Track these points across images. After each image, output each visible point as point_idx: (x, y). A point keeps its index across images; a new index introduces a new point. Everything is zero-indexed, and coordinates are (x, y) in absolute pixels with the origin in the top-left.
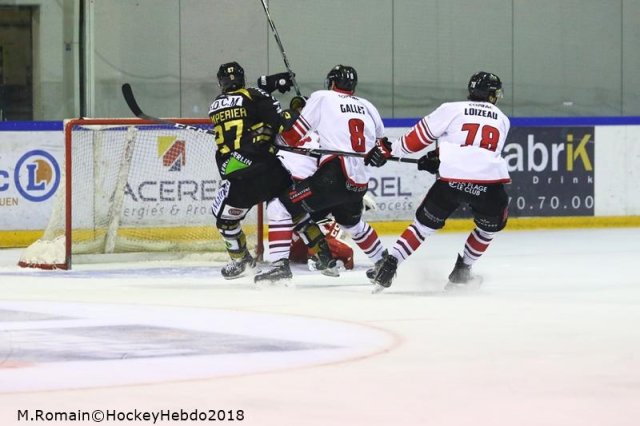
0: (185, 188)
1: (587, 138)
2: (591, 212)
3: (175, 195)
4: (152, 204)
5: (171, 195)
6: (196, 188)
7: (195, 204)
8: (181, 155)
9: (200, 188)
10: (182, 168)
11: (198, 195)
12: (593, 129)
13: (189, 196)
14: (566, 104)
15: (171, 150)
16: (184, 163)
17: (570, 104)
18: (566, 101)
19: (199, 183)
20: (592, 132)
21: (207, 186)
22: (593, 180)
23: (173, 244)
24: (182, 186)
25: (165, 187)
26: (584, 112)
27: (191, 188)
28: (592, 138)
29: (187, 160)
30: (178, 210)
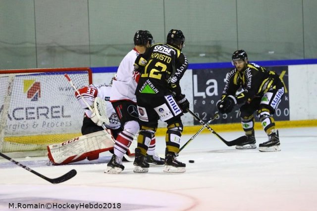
0: (41, 111)
1: (284, 73)
2: (287, 118)
3: (35, 115)
4: (21, 122)
5: (33, 116)
6: (48, 111)
7: (47, 121)
8: (38, 91)
9: (50, 110)
10: (39, 99)
11: (49, 115)
12: (287, 67)
13: (43, 116)
14: (270, 52)
15: (31, 89)
16: (40, 97)
17: (273, 52)
18: (270, 51)
19: (50, 108)
20: (286, 69)
21: (54, 110)
22: (288, 98)
23: (39, 146)
24: (40, 110)
25: (29, 111)
26: (279, 58)
27: (45, 111)
28: (287, 73)
29: (41, 94)
30: (37, 125)
